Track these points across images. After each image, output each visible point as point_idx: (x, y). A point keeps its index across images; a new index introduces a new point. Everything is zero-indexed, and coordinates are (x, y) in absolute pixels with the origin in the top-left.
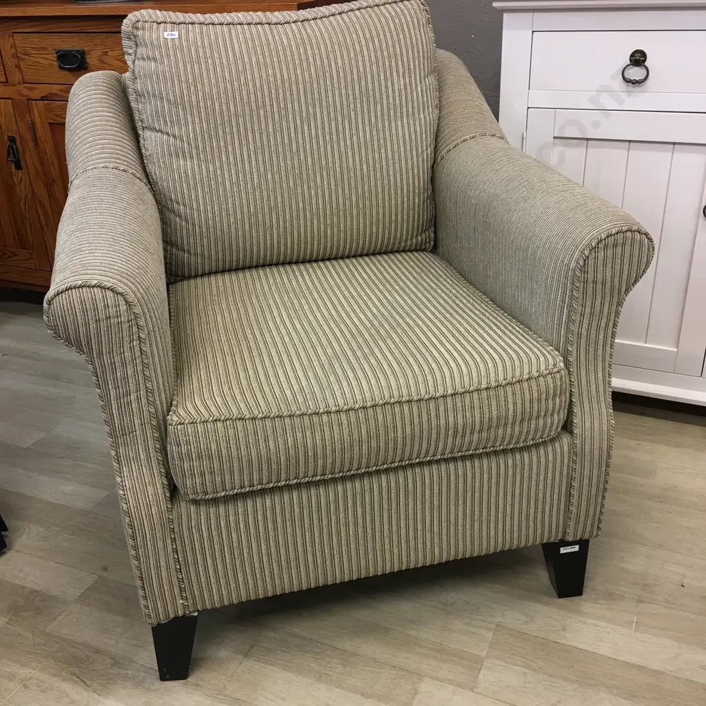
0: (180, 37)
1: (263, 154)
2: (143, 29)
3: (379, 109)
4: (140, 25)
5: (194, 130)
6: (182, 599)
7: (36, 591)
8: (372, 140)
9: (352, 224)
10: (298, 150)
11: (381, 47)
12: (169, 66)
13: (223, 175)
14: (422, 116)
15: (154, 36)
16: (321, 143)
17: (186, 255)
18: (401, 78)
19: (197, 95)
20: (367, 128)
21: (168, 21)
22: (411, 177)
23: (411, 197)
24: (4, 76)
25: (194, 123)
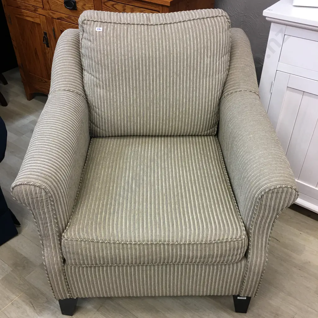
0: (103, 31)
1: (136, 90)
2: (87, 24)
3: (195, 73)
4: (85, 22)
5: (105, 76)
6: (69, 293)
7: (25, 258)
8: (190, 87)
9: (175, 124)
10: (153, 90)
11: (200, 43)
12: (97, 45)
13: (117, 98)
14: (217, 77)
15: (91, 30)
16: (165, 87)
17: (98, 129)
18: (209, 58)
19: (108, 61)
20: (188, 82)
21: (99, 21)
22: (207, 106)
23: (206, 115)
24: (42, 5)
25: (105, 73)
